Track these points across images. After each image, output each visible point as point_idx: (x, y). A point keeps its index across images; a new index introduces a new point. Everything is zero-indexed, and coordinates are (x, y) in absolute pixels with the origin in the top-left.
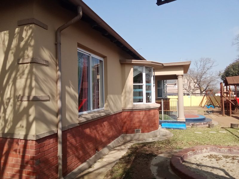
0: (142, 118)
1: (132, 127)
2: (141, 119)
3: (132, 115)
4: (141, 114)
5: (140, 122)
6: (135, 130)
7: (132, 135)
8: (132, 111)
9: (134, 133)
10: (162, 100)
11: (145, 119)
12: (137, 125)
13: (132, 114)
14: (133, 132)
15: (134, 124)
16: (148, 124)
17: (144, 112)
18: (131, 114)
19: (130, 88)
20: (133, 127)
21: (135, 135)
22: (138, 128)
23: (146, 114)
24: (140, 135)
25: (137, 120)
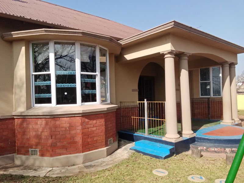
0: (40, 130)
1: (25, 143)
2: (40, 133)
3: (25, 125)
4: (38, 123)
5: (38, 137)
6: (30, 150)
7: (24, 157)
8: (24, 118)
9: (28, 154)
10: (145, 100)
11: (46, 133)
12: (33, 141)
13: (25, 123)
14: (26, 153)
15: (28, 139)
16: (50, 141)
17: (43, 122)
18: (23, 122)
19: (21, 79)
20: (27, 145)
21: (27, 159)
22: (34, 147)
23: (47, 124)
24: (35, 159)
25: (32, 134)
